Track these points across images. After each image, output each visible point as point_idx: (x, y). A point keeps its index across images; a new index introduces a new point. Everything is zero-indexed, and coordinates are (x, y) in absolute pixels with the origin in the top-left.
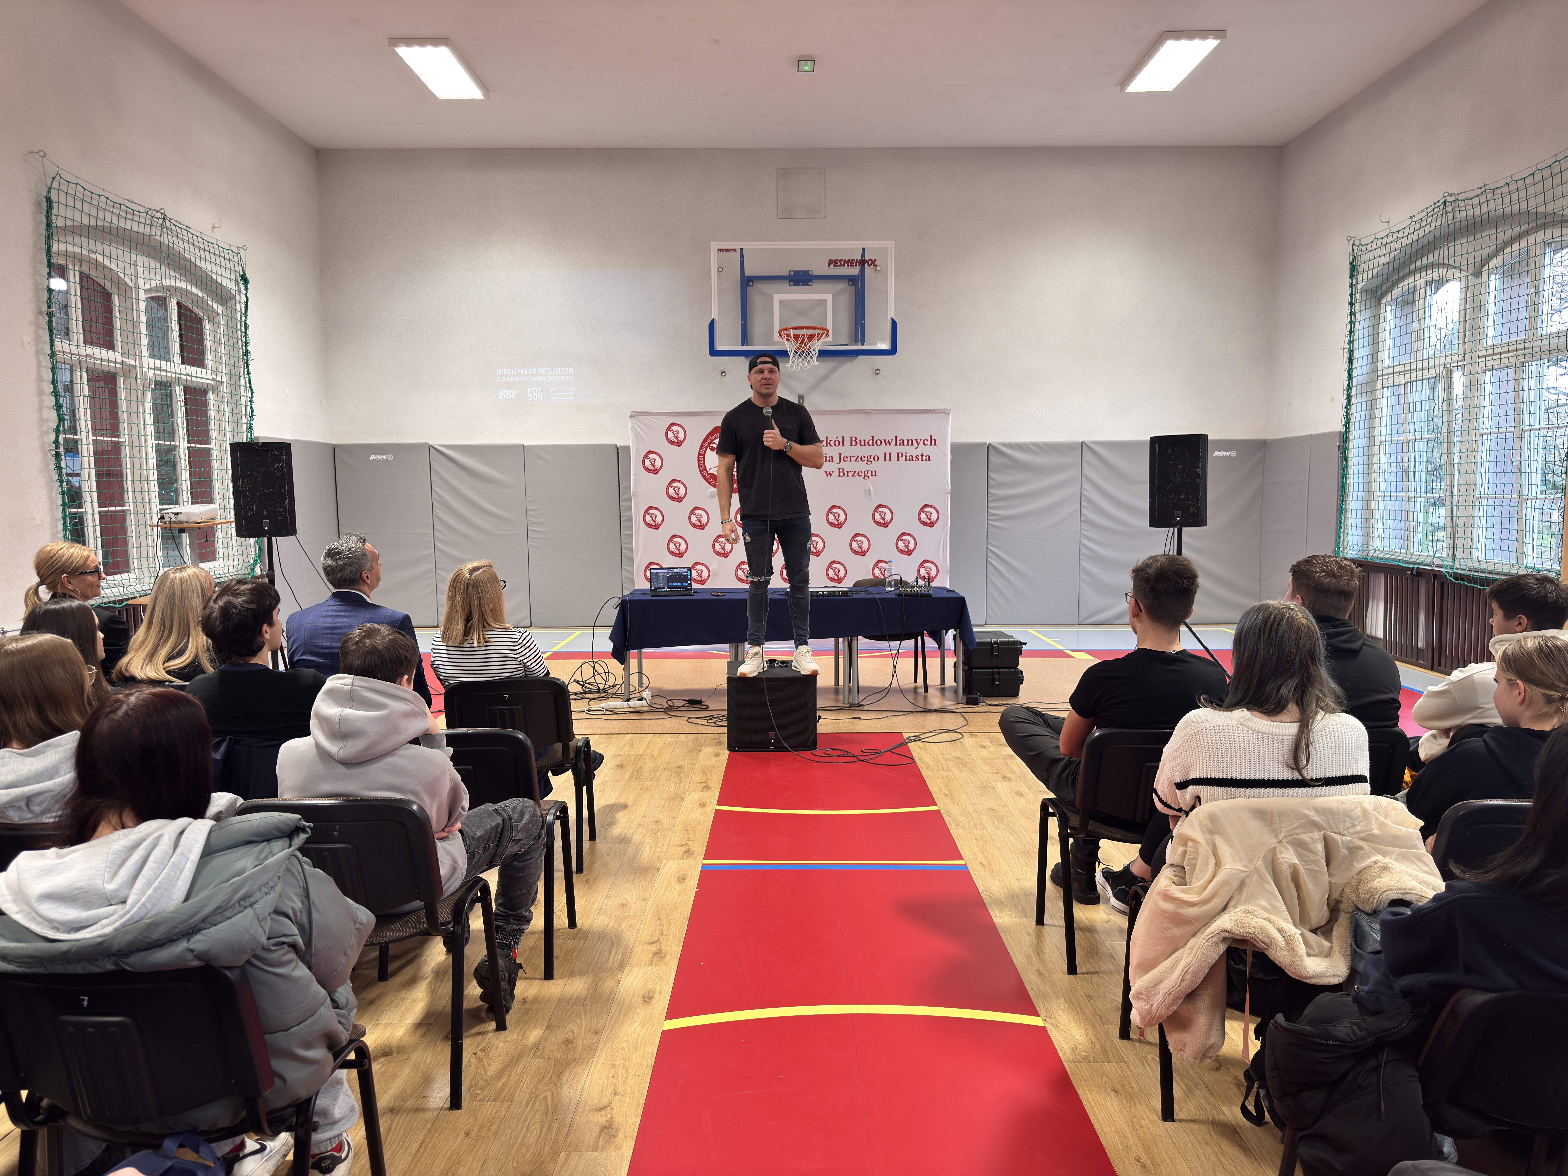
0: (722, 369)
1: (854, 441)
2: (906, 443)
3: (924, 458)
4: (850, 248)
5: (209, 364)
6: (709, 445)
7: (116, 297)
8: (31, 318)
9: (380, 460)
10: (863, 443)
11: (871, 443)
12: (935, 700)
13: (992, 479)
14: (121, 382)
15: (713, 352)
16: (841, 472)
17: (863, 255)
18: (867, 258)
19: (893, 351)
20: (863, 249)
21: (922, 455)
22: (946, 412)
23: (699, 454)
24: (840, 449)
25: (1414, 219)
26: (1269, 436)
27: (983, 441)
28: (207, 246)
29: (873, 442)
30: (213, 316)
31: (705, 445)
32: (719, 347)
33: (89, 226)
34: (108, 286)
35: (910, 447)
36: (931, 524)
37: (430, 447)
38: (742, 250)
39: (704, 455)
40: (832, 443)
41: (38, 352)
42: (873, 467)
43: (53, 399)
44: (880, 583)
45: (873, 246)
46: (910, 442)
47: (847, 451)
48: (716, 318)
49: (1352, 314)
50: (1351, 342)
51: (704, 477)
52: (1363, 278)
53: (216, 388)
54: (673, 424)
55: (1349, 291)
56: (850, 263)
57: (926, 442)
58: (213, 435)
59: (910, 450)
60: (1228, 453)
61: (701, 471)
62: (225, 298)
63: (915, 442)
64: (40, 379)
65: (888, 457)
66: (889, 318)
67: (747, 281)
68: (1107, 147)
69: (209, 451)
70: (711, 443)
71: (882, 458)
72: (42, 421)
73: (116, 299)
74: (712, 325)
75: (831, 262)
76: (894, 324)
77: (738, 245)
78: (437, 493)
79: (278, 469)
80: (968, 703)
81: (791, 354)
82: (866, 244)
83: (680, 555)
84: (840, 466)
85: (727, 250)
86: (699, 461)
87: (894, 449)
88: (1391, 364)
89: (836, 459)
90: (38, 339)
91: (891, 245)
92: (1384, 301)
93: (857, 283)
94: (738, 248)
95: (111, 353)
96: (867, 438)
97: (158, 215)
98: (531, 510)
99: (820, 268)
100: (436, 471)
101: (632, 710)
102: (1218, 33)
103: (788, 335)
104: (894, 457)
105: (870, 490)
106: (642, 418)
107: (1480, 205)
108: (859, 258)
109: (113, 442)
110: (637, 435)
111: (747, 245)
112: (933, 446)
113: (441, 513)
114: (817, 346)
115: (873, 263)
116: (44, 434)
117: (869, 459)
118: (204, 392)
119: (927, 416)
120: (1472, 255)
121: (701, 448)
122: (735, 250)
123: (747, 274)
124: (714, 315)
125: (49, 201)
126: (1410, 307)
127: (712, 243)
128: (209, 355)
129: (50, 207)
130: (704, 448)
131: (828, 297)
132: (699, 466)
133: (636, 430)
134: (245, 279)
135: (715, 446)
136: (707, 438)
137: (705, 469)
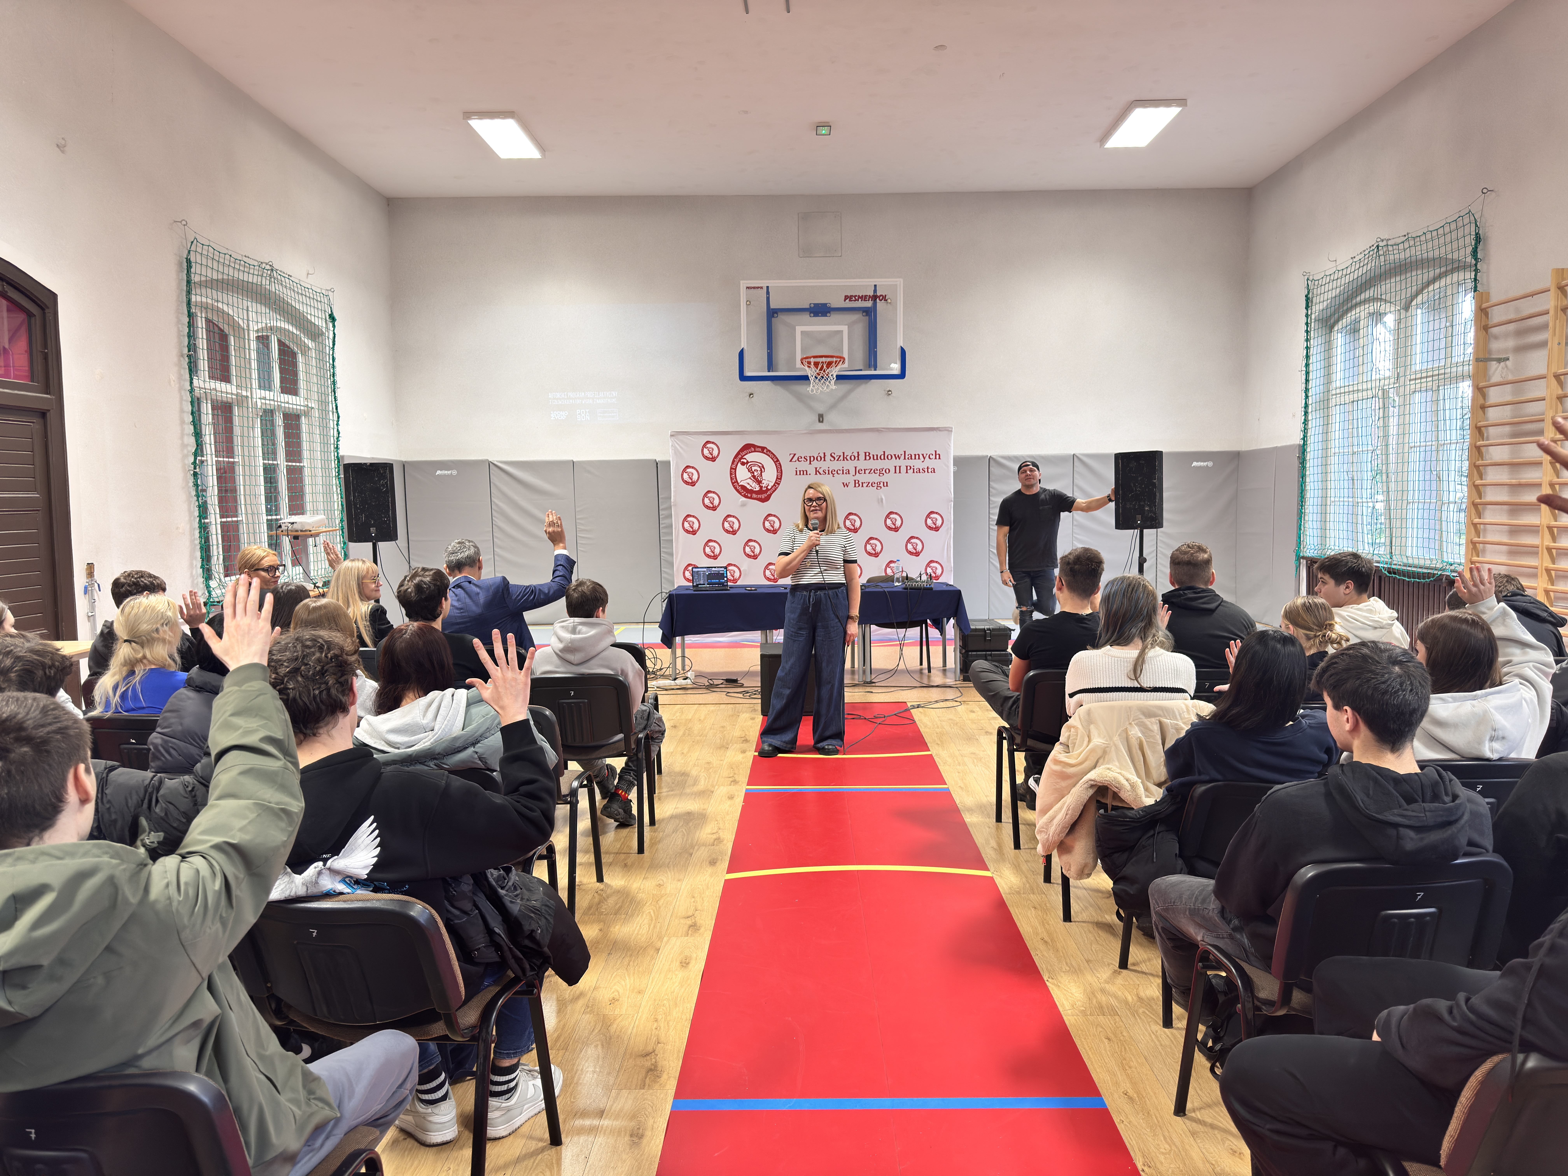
0: (751, 392)
1: (867, 456)
2: (913, 457)
3: (930, 470)
4: (864, 285)
5: (302, 392)
6: (740, 460)
7: (232, 338)
8: (175, 359)
9: (445, 475)
10: (876, 458)
11: (882, 457)
12: (937, 678)
13: (993, 488)
14: (236, 410)
15: (743, 378)
16: (857, 483)
17: (875, 291)
18: (878, 294)
19: (902, 375)
20: (875, 286)
21: (928, 468)
22: (948, 430)
23: (731, 468)
24: (855, 463)
25: (1355, 260)
26: (1243, 447)
27: (985, 454)
28: (303, 291)
29: (884, 456)
30: (305, 350)
31: (737, 460)
32: (748, 373)
33: (217, 280)
34: (226, 329)
35: (917, 460)
36: (937, 529)
37: (490, 464)
38: (768, 287)
39: (735, 469)
40: (848, 458)
41: (181, 388)
42: (884, 478)
43: (192, 427)
44: (890, 579)
45: (884, 284)
46: (917, 457)
47: (862, 464)
48: (745, 348)
49: (1307, 340)
50: (1307, 365)
51: (736, 488)
52: (1317, 309)
53: (307, 414)
54: (708, 442)
55: (1304, 320)
56: (864, 298)
57: (931, 456)
58: (306, 454)
59: (917, 464)
60: (1205, 464)
61: (733, 483)
62: (315, 334)
63: (921, 457)
64: (182, 411)
65: (897, 470)
66: (899, 347)
67: (772, 313)
68: (1094, 190)
69: (302, 468)
70: (742, 458)
71: (892, 470)
72: (184, 446)
73: (232, 340)
74: (741, 354)
75: (846, 297)
76: (903, 352)
77: (764, 283)
78: (497, 505)
79: (383, 485)
80: (964, 680)
81: (812, 379)
82: (878, 281)
83: (715, 557)
84: (856, 478)
85: (754, 288)
86: (731, 474)
87: (903, 463)
88: (1342, 385)
89: (852, 472)
90: (180, 378)
91: (900, 282)
92: (1336, 328)
93: (870, 314)
94: (765, 286)
95: (228, 386)
96: (880, 453)
97: (268, 267)
98: (579, 519)
99: (837, 301)
100: (495, 485)
101: (678, 687)
102: (1180, 102)
103: (809, 363)
104: (903, 469)
105: (882, 499)
106: (680, 437)
107: (1405, 250)
108: (872, 294)
109: (228, 462)
110: (676, 452)
111: (771, 283)
112: (938, 460)
113: (499, 521)
114: (835, 371)
115: (884, 298)
116: (185, 456)
117: (881, 472)
118: (297, 417)
119: (932, 433)
120: (1404, 292)
121: (733, 463)
122: (762, 288)
123: (772, 306)
124: (744, 345)
125: (189, 261)
126: (1357, 334)
127: (742, 282)
128: (302, 384)
129: (189, 267)
130: (736, 463)
131: (845, 329)
132: (731, 479)
133: (675, 447)
134: (332, 318)
135: (745, 461)
136: (738, 454)
137: (737, 481)
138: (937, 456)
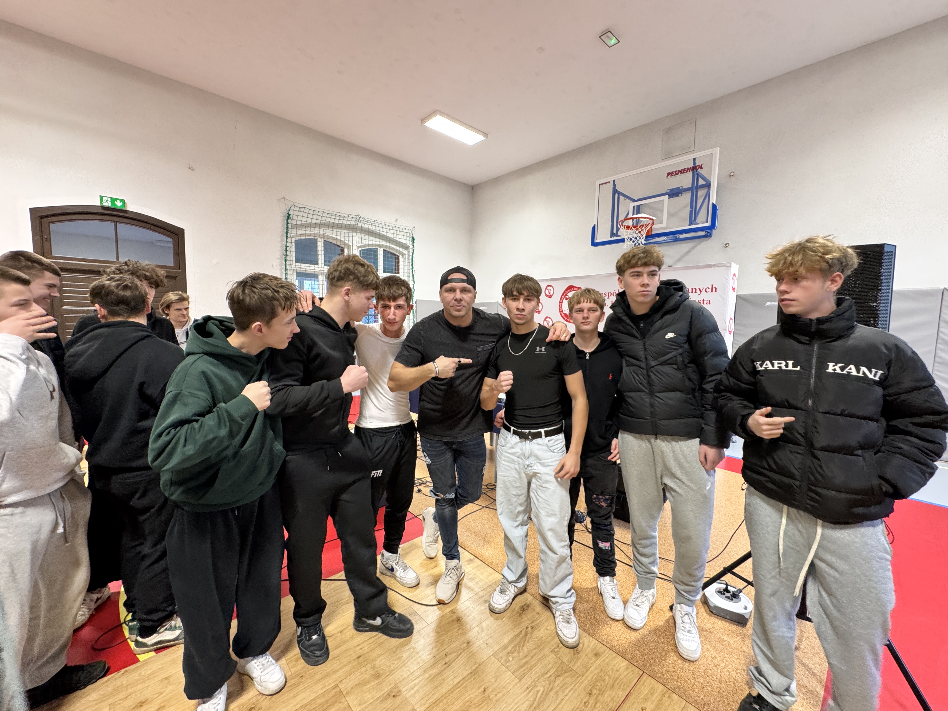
4: (683, 162)
6: (565, 297)
7: (346, 249)
15: (594, 244)
17: (694, 163)
18: (697, 165)
19: (712, 226)
20: (694, 159)
21: (703, 300)
22: (726, 266)
23: (560, 302)
30: (402, 253)
31: (563, 297)
32: (597, 241)
34: (342, 246)
35: (694, 294)
38: (614, 181)
39: (562, 303)
45: (702, 155)
46: (694, 290)
48: (597, 224)
51: (561, 315)
54: (548, 286)
56: (685, 171)
57: (707, 290)
61: (560, 312)
63: (698, 291)
66: (711, 204)
70: (566, 295)
74: (594, 229)
75: (669, 174)
76: (714, 206)
77: (612, 178)
82: (695, 154)
85: (605, 183)
86: (559, 306)
91: (716, 150)
97: (356, 217)
108: (691, 165)
111: (617, 177)
112: (714, 293)
115: (701, 167)
119: (710, 269)
121: (561, 299)
122: (609, 182)
124: (595, 222)
125: (289, 215)
127: (597, 181)
128: (401, 270)
131: (666, 198)
132: (560, 309)
134: (413, 239)
135: (567, 297)
136: (564, 292)
137: (562, 311)
138: (714, 289)
